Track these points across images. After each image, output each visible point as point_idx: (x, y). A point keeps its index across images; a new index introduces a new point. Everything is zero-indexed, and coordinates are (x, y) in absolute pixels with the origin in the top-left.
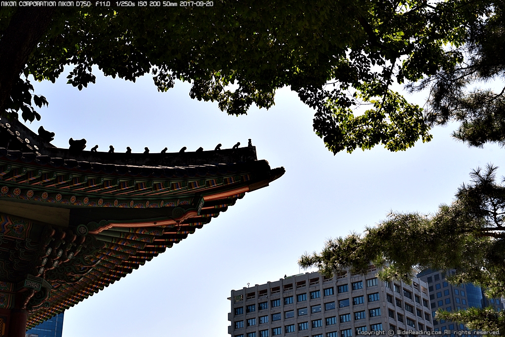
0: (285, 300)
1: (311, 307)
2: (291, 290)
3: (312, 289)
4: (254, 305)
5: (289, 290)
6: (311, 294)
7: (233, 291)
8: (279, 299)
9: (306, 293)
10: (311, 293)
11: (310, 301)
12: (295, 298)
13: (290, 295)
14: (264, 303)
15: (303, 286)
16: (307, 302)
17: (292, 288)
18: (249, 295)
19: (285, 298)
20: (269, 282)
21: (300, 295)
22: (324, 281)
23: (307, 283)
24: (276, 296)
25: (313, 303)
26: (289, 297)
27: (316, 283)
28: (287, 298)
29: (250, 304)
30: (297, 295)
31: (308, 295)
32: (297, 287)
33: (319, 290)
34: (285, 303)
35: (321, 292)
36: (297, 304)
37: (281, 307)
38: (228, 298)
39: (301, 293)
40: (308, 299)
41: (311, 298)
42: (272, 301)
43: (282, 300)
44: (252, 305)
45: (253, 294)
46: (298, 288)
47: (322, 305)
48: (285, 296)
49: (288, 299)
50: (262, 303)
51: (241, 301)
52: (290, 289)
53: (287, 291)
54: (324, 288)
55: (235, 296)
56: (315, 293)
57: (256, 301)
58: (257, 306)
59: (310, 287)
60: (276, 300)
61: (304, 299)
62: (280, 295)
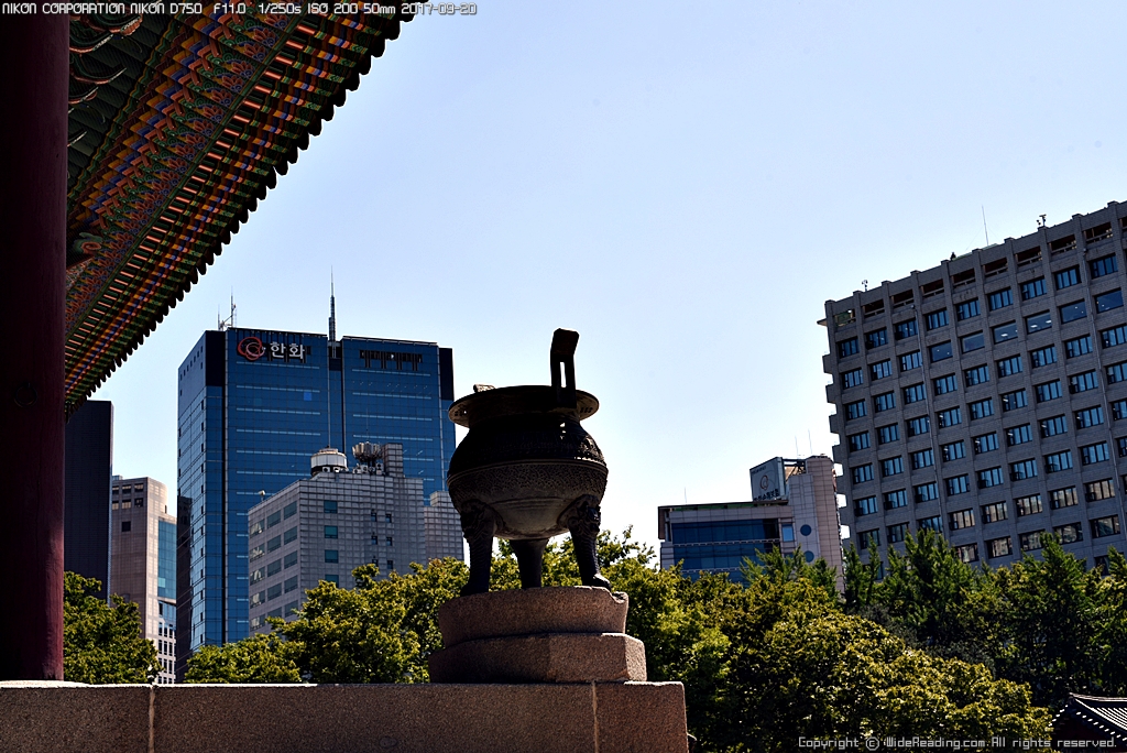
0: (958, 309)
1: (1026, 318)
2: (971, 285)
3: (1022, 278)
4: (884, 329)
5: (967, 286)
6: (1022, 289)
7: (829, 304)
8: (945, 309)
9: (1009, 288)
10: (1022, 285)
11: (1022, 305)
12: (982, 302)
13: (971, 297)
14: (907, 322)
15: (1000, 272)
16: (1015, 309)
17: (974, 281)
18: (869, 307)
19: (957, 306)
20: (915, 273)
21: (994, 293)
22: (1053, 254)
23: (1011, 264)
24: (934, 302)
25: (1030, 308)
26: (968, 302)
27: (1034, 261)
28: (963, 303)
29: (874, 328)
30: (989, 296)
31: (1015, 292)
32: (987, 276)
33: (1043, 277)
34: (959, 317)
35: (1048, 281)
36: (989, 315)
37: (949, 326)
38: (818, 322)
39: (997, 288)
40: (1016, 300)
41: (1024, 297)
42: (926, 316)
43: (950, 311)
44: (878, 331)
45: (879, 304)
46: (989, 279)
47: (1054, 313)
48: (958, 301)
49: (966, 306)
50: (902, 323)
51: (850, 325)
52: (968, 283)
53: (963, 288)
54: (1055, 270)
55: (836, 315)
56: (1032, 285)
57: (886, 319)
58: (890, 332)
59: (1018, 272)
60: (937, 312)
61: (1006, 303)
62: (946, 299)
